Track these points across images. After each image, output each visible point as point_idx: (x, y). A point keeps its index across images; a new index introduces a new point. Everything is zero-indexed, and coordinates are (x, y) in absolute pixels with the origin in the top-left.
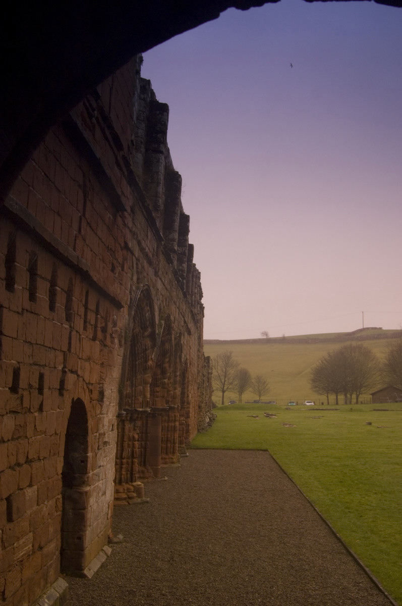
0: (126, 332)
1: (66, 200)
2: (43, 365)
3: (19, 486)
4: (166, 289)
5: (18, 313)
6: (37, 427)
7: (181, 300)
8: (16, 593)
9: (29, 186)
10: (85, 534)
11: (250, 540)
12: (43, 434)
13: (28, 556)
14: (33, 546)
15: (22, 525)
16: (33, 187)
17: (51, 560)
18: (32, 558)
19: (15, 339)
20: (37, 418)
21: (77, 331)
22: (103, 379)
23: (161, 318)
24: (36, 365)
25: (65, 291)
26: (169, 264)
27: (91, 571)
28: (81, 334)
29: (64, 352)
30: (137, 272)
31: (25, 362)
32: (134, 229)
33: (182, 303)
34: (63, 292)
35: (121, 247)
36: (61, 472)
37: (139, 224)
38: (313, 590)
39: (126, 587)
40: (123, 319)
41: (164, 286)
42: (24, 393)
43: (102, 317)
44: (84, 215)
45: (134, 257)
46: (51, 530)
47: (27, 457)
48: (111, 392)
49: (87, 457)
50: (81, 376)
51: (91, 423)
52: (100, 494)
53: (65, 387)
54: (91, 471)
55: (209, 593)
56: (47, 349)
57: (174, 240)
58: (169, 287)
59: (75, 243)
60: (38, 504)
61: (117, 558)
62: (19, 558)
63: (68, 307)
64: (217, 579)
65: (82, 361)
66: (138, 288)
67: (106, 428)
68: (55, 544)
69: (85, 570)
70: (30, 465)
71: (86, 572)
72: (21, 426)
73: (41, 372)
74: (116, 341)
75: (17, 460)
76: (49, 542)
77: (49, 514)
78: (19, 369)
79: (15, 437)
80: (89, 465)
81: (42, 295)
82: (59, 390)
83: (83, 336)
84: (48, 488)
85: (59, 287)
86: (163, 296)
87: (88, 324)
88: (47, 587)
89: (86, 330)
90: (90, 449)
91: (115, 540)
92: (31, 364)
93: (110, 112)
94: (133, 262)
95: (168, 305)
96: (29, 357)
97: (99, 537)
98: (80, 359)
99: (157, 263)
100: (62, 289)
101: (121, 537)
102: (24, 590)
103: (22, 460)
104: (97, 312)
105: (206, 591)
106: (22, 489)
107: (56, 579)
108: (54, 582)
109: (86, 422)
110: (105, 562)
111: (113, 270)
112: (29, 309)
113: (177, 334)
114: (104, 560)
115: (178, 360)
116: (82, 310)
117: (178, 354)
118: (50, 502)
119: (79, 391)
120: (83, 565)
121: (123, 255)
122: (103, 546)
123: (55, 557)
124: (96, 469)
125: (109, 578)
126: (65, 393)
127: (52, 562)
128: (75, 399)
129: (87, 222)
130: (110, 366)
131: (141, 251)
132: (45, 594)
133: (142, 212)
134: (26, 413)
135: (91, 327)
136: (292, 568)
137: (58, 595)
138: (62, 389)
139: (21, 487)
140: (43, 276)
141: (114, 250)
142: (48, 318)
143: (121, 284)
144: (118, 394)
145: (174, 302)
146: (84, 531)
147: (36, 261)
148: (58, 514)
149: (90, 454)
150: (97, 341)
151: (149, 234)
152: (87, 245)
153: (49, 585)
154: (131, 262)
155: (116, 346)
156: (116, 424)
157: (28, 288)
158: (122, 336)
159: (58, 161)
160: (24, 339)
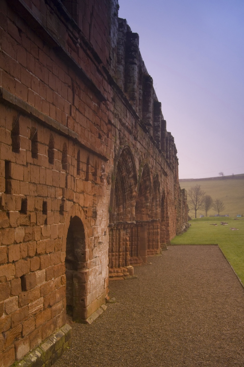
0: (112, 175)
1: (59, 95)
2: (46, 197)
3: (30, 270)
4: (145, 148)
5: (23, 165)
6: (43, 234)
7: (157, 155)
8: (31, 333)
9: (28, 88)
10: (87, 298)
11: (194, 300)
12: (48, 238)
13: (40, 311)
14: (44, 305)
15: (34, 293)
16: (31, 88)
17: (59, 313)
18: (44, 313)
19: (22, 181)
20: (42, 229)
21: (71, 175)
22: (95, 204)
23: (140, 166)
24: (40, 196)
25: (61, 151)
26: (146, 133)
27: (92, 319)
28: (75, 176)
29: (63, 189)
30: (120, 138)
31: (31, 195)
32: (115, 112)
33: (158, 156)
34: (59, 152)
35: (106, 123)
36: (64, 260)
37: (119, 109)
38: (226, 330)
39: (111, 329)
40: (109, 167)
41: (142, 146)
42: (31, 214)
43: (92, 166)
44: (73, 104)
45: (116, 129)
46: (58, 295)
47: (36, 252)
48: (103, 211)
49: (85, 252)
50: (77, 202)
51: (87, 231)
52: (97, 274)
53: (65, 210)
54: (89, 260)
55: (161, 333)
56: (49, 187)
57: (149, 118)
58: (146, 147)
59: (67, 121)
60: (46, 280)
61: (110, 312)
62: (33, 313)
63: (64, 161)
64: (168, 324)
65: (77, 193)
66: (120, 148)
67: (100, 234)
68: (61, 304)
69: (87, 319)
70: (39, 257)
71: (87, 320)
72: (30, 234)
73: (45, 201)
74: (105, 181)
75: (28, 254)
76: (57, 303)
77: (55, 286)
78: (26, 199)
79: (26, 240)
80: (87, 256)
81: (43, 153)
82: (60, 211)
83: (76, 178)
84: (54, 271)
85: (56, 149)
86: (142, 152)
87: (81, 171)
88: (57, 330)
89: (80, 175)
90: (87, 246)
91: (110, 301)
92: (36, 196)
93: (90, 40)
94: (116, 132)
95: (147, 158)
96: (34, 192)
97: (97, 300)
98: (75, 192)
99: (136, 132)
100: (58, 150)
101: (114, 299)
102: (38, 331)
103: (32, 254)
104: (88, 164)
105: (159, 331)
106: (33, 271)
107: (64, 325)
108: (62, 327)
109: (83, 230)
110: (102, 314)
111: (100, 137)
112: (32, 162)
113: (154, 175)
114: (101, 313)
115: (157, 191)
116: (75, 163)
117: (157, 188)
118: (57, 279)
119: (76, 211)
120: (86, 316)
121: (107, 128)
122: (102, 305)
123: (62, 311)
124: (93, 259)
125: (102, 324)
126: (64, 213)
127: (59, 315)
128: (73, 217)
129: (76, 108)
130: (101, 196)
131: (122, 125)
132: (55, 333)
133: (121, 101)
134: (33, 226)
135: (83, 172)
136: (216, 316)
137: (64, 334)
138: (62, 211)
139: (32, 270)
140: (43, 142)
141: (100, 125)
142: (48, 167)
143: (107, 146)
144: (108, 213)
145: (152, 156)
146: (86, 296)
147: (37, 133)
148: (63, 286)
149: (87, 250)
150: (89, 182)
151: (128, 114)
152: (77, 123)
153: (58, 328)
154: (115, 133)
155: (105, 184)
156: (108, 231)
157: (30, 150)
158: (110, 178)
159: (51, 71)
160: (29, 181)
